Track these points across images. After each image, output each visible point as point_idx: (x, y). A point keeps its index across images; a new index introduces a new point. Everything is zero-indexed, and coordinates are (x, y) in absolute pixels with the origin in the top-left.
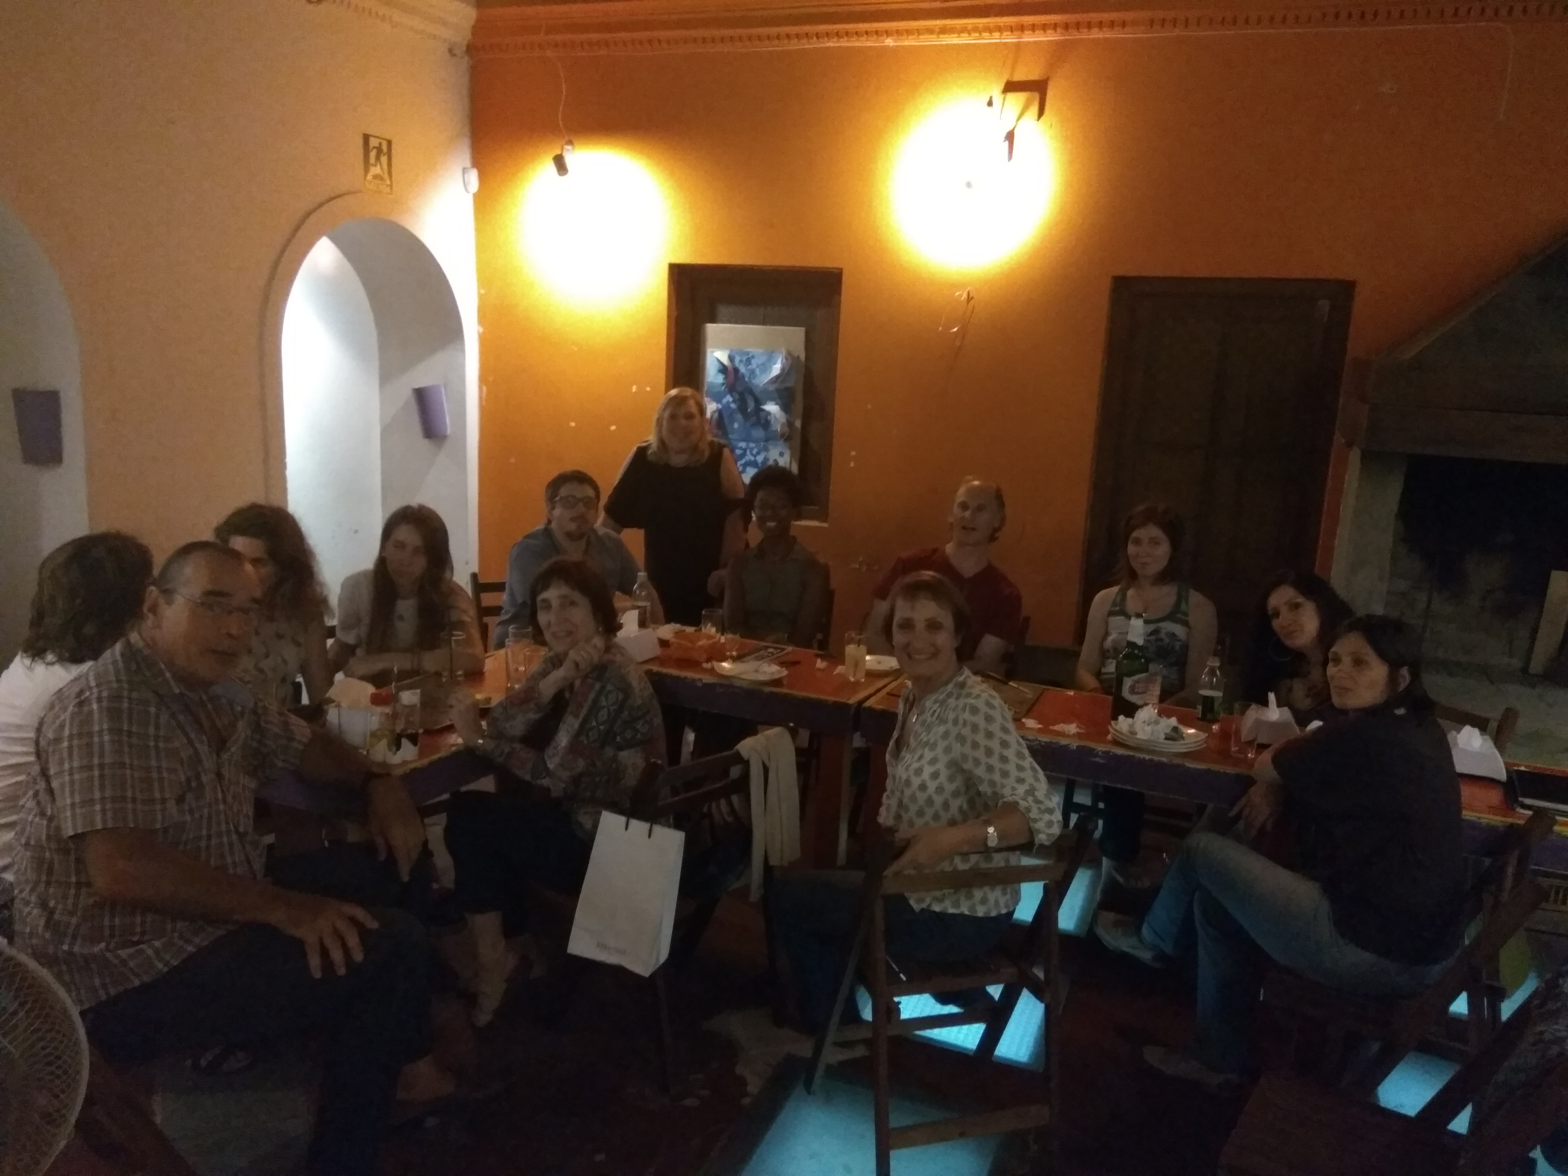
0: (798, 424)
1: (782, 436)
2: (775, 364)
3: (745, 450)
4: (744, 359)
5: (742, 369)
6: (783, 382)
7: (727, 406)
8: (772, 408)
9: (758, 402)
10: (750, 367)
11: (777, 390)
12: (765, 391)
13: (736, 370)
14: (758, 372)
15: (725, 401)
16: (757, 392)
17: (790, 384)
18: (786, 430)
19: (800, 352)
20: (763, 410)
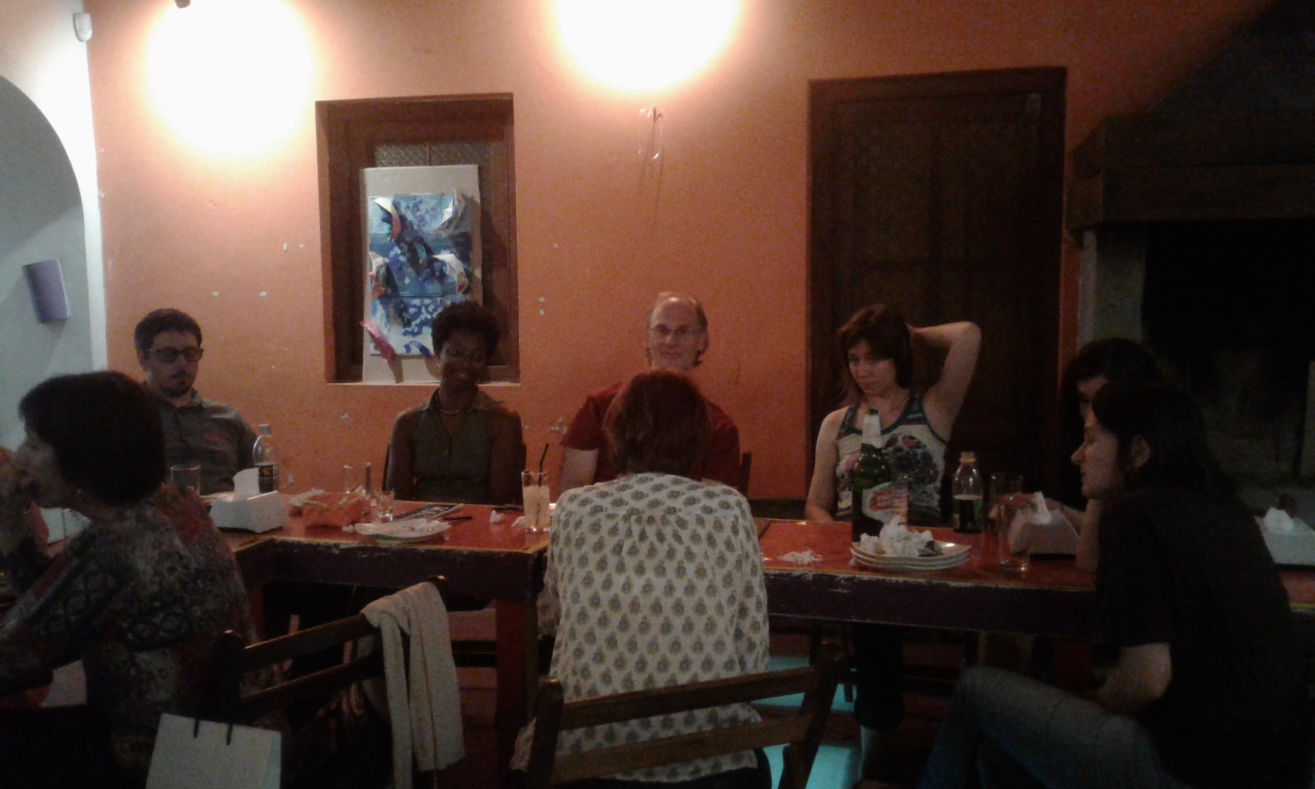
0: (478, 273)
1: (461, 287)
2: (447, 207)
3: (419, 308)
4: (411, 205)
5: (410, 217)
6: (456, 227)
7: (395, 260)
8: (447, 257)
9: (429, 251)
10: (418, 213)
11: (452, 238)
12: (438, 239)
13: (402, 218)
14: (427, 218)
15: (392, 254)
16: (429, 240)
17: (466, 228)
18: (465, 280)
19: (474, 193)
20: (437, 260)
